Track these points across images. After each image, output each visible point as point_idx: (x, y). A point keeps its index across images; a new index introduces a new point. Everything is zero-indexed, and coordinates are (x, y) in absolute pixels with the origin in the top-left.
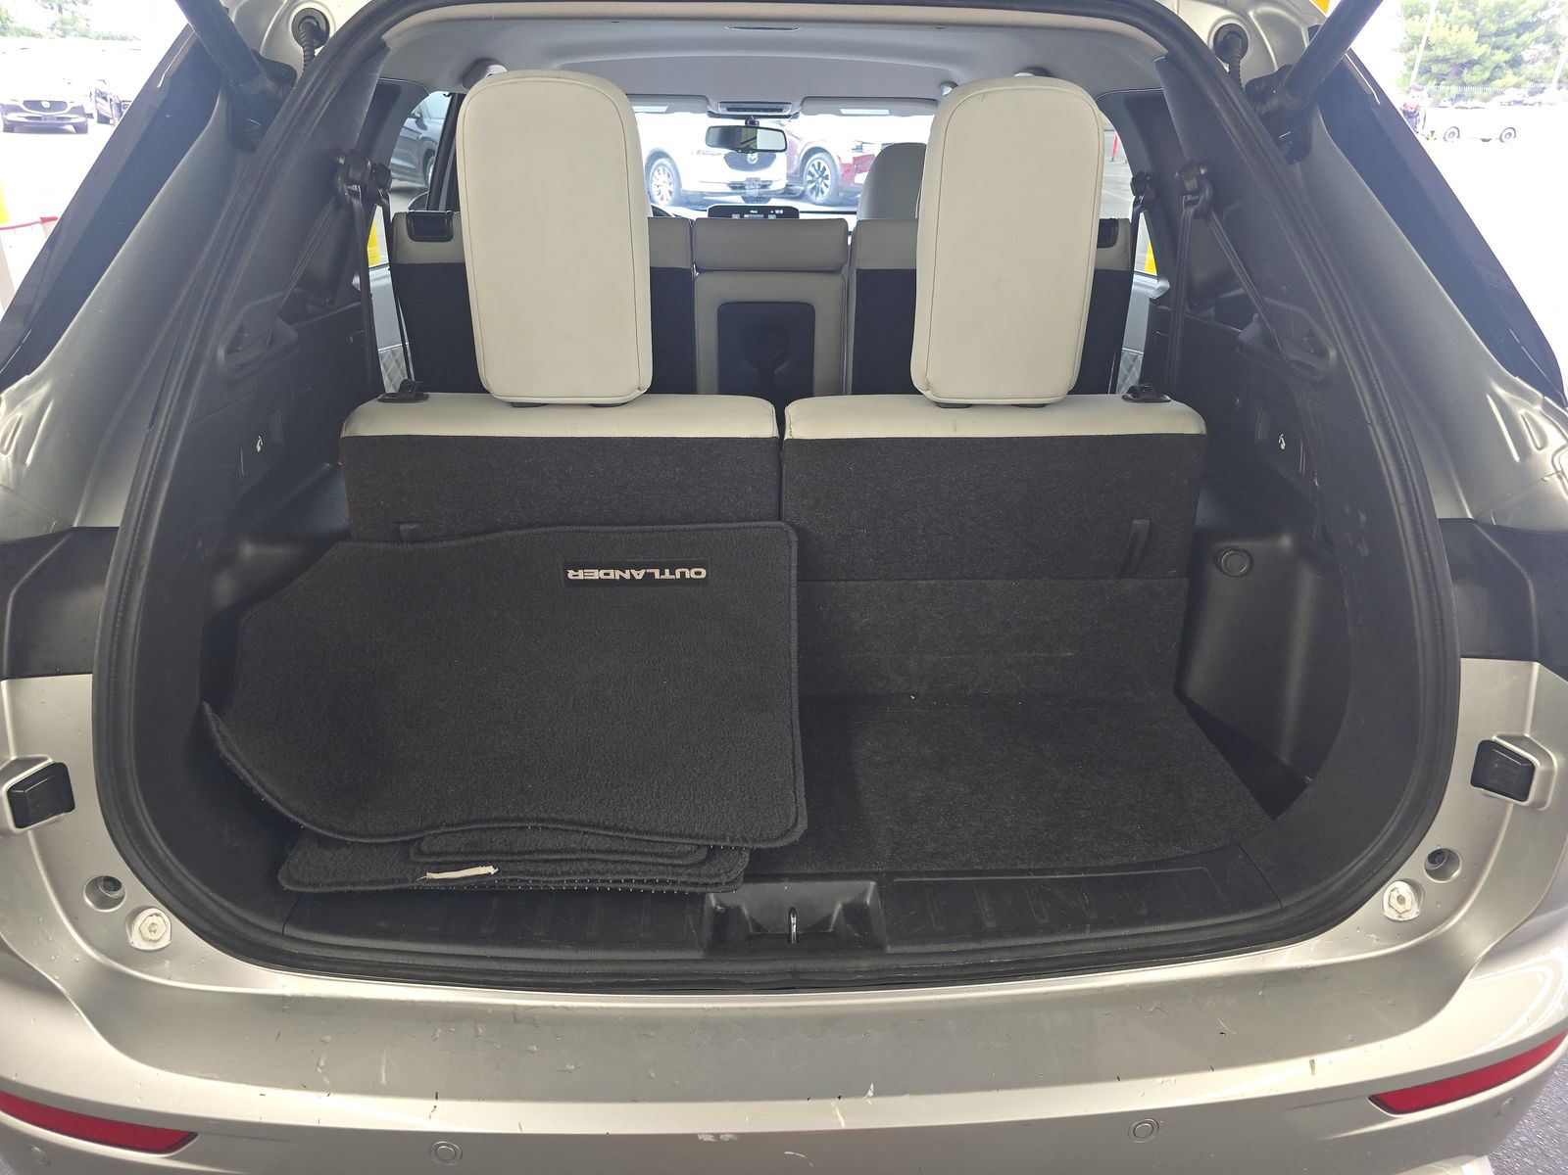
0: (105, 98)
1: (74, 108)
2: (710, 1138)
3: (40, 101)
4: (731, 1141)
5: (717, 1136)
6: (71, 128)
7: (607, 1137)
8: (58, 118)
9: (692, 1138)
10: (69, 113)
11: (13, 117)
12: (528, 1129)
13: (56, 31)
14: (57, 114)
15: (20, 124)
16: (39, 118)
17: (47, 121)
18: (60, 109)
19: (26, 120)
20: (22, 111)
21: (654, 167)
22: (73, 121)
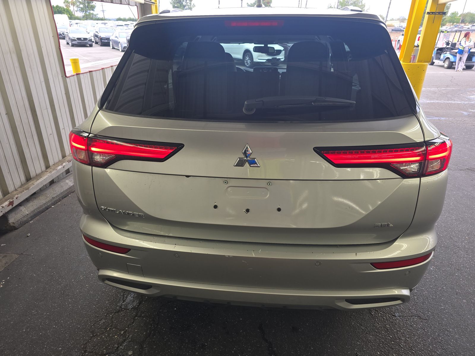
0: (97, 37)
1: (89, 40)
2: (227, 256)
3: (81, 38)
4: (232, 257)
5: (229, 256)
6: (88, 45)
7: (208, 254)
8: (85, 43)
9: (224, 256)
10: (88, 41)
11: (74, 42)
12: (192, 252)
13: (85, 18)
14: (85, 42)
15: (76, 44)
16: (80, 43)
17: (82, 44)
18: (86, 40)
19: (77, 43)
20: (76, 41)
21: (246, 55)
22: (89, 43)
